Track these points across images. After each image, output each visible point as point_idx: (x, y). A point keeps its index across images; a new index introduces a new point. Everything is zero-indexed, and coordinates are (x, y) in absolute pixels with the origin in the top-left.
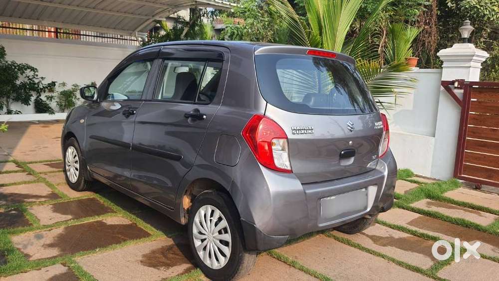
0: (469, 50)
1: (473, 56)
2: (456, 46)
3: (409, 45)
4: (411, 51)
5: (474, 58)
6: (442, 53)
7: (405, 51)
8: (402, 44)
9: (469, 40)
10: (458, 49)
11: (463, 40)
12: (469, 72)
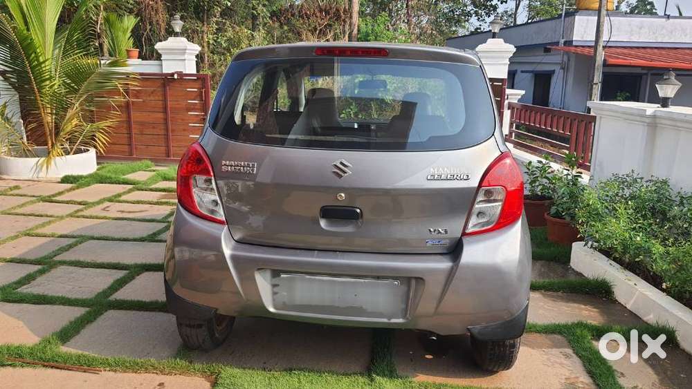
0: (181, 44)
1: (186, 49)
2: (171, 39)
3: (129, 34)
4: (132, 41)
5: (187, 51)
6: (158, 46)
7: (126, 42)
8: (120, 34)
9: (182, 34)
10: (172, 42)
11: (176, 35)
12: (185, 65)
